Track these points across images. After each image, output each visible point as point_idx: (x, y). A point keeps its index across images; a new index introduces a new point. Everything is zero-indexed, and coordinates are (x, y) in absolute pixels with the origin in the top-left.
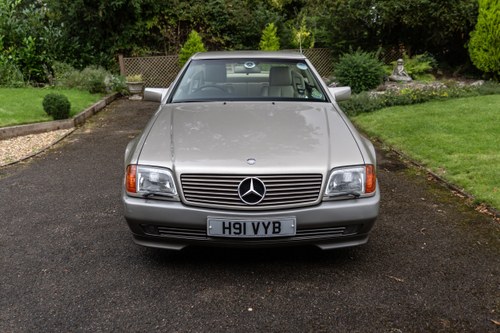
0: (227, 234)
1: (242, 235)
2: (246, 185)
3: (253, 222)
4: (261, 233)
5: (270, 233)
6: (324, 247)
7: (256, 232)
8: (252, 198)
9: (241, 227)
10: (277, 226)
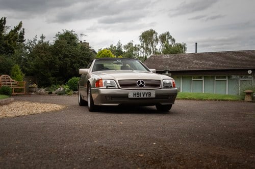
0: (135, 97)
1: (139, 97)
2: (139, 83)
3: (143, 92)
4: (145, 96)
5: (148, 97)
6: (163, 104)
7: (144, 96)
8: (141, 86)
9: (139, 94)
10: (150, 94)
